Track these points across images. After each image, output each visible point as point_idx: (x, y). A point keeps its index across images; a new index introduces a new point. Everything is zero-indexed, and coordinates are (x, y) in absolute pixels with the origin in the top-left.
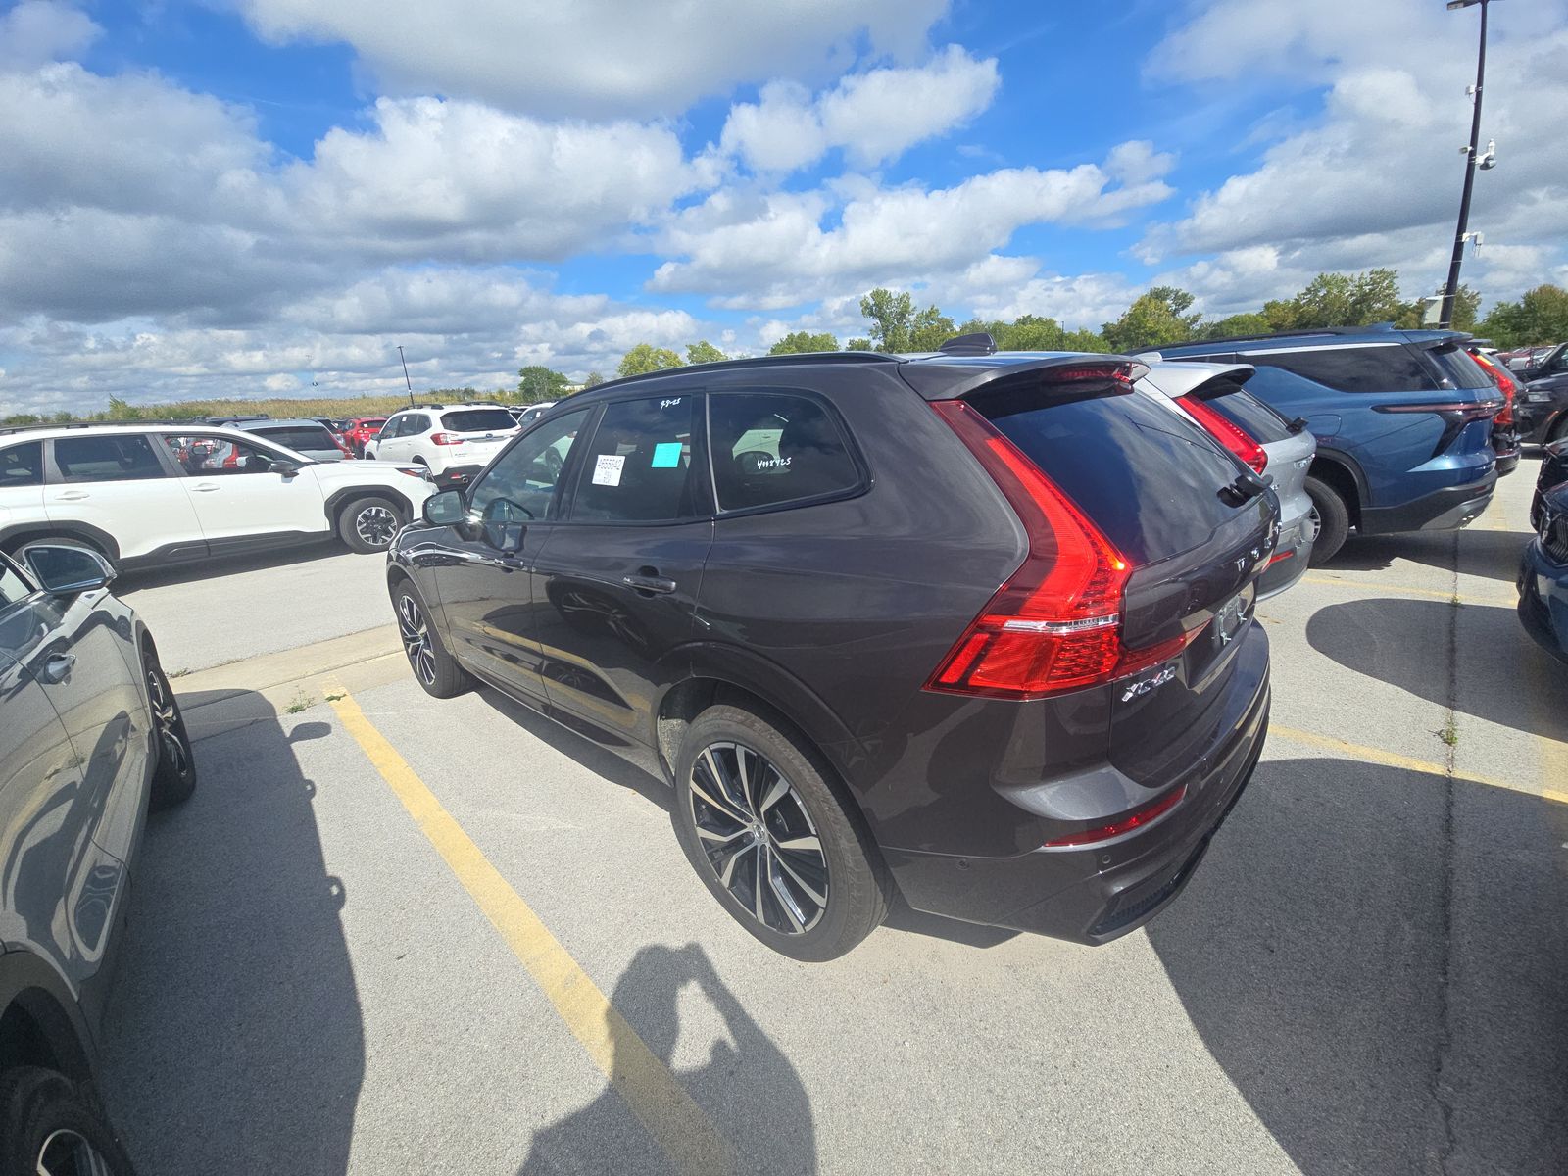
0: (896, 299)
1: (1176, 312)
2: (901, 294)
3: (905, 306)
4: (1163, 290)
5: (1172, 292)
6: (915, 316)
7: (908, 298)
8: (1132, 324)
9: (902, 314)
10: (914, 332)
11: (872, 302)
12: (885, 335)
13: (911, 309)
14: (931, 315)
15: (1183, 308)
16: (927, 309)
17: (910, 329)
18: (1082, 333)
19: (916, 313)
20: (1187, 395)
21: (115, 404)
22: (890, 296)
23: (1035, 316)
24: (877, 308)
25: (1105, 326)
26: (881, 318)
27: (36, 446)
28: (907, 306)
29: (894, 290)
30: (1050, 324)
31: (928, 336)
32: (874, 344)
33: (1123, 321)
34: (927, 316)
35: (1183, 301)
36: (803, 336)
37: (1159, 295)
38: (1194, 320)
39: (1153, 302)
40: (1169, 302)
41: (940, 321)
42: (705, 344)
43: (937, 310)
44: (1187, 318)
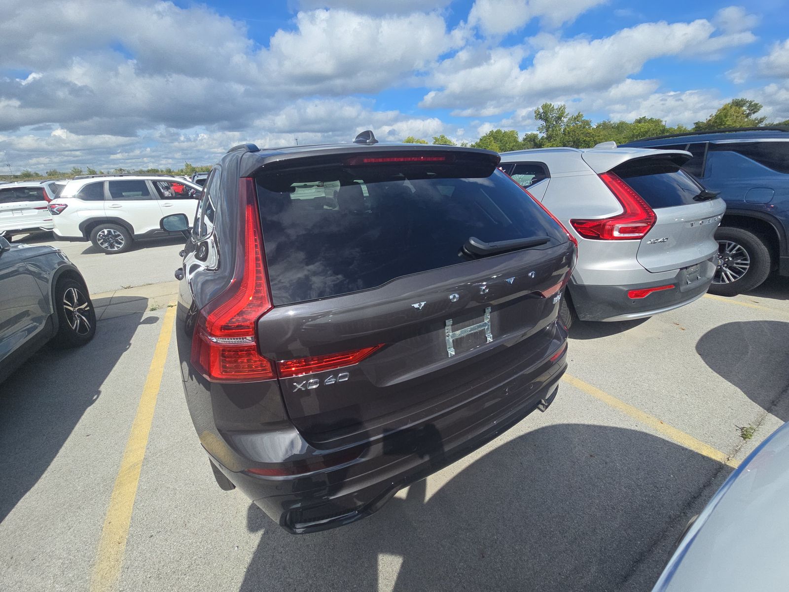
0: (557, 109)
1: (748, 115)
2: (560, 106)
3: (562, 113)
4: (742, 101)
5: (747, 102)
6: (567, 119)
7: (564, 108)
8: (716, 122)
9: (559, 118)
10: (565, 129)
11: (541, 111)
12: (547, 131)
13: (565, 114)
14: (576, 119)
15: (754, 113)
16: (576, 115)
17: (563, 127)
18: (679, 128)
19: (569, 117)
20: (609, 172)
21: (187, 165)
22: (553, 107)
23: (648, 117)
24: (544, 116)
25: (696, 123)
26: (546, 120)
27: (101, 184)
28: (563, 113)
29: (557, 104)
30: (658, 122)
31: (574, 131)
32: (540, 136)
33: (710, 120)
34: (575, 119)
35: (755, 108)
36: (498, 132)
37: (738, 104)
38: (761, 120)
39: (734, 108)
40: (744, 108)
41: (583, 122)
42: (443, 137)
43: (582, 115)
44: (756, 119)
